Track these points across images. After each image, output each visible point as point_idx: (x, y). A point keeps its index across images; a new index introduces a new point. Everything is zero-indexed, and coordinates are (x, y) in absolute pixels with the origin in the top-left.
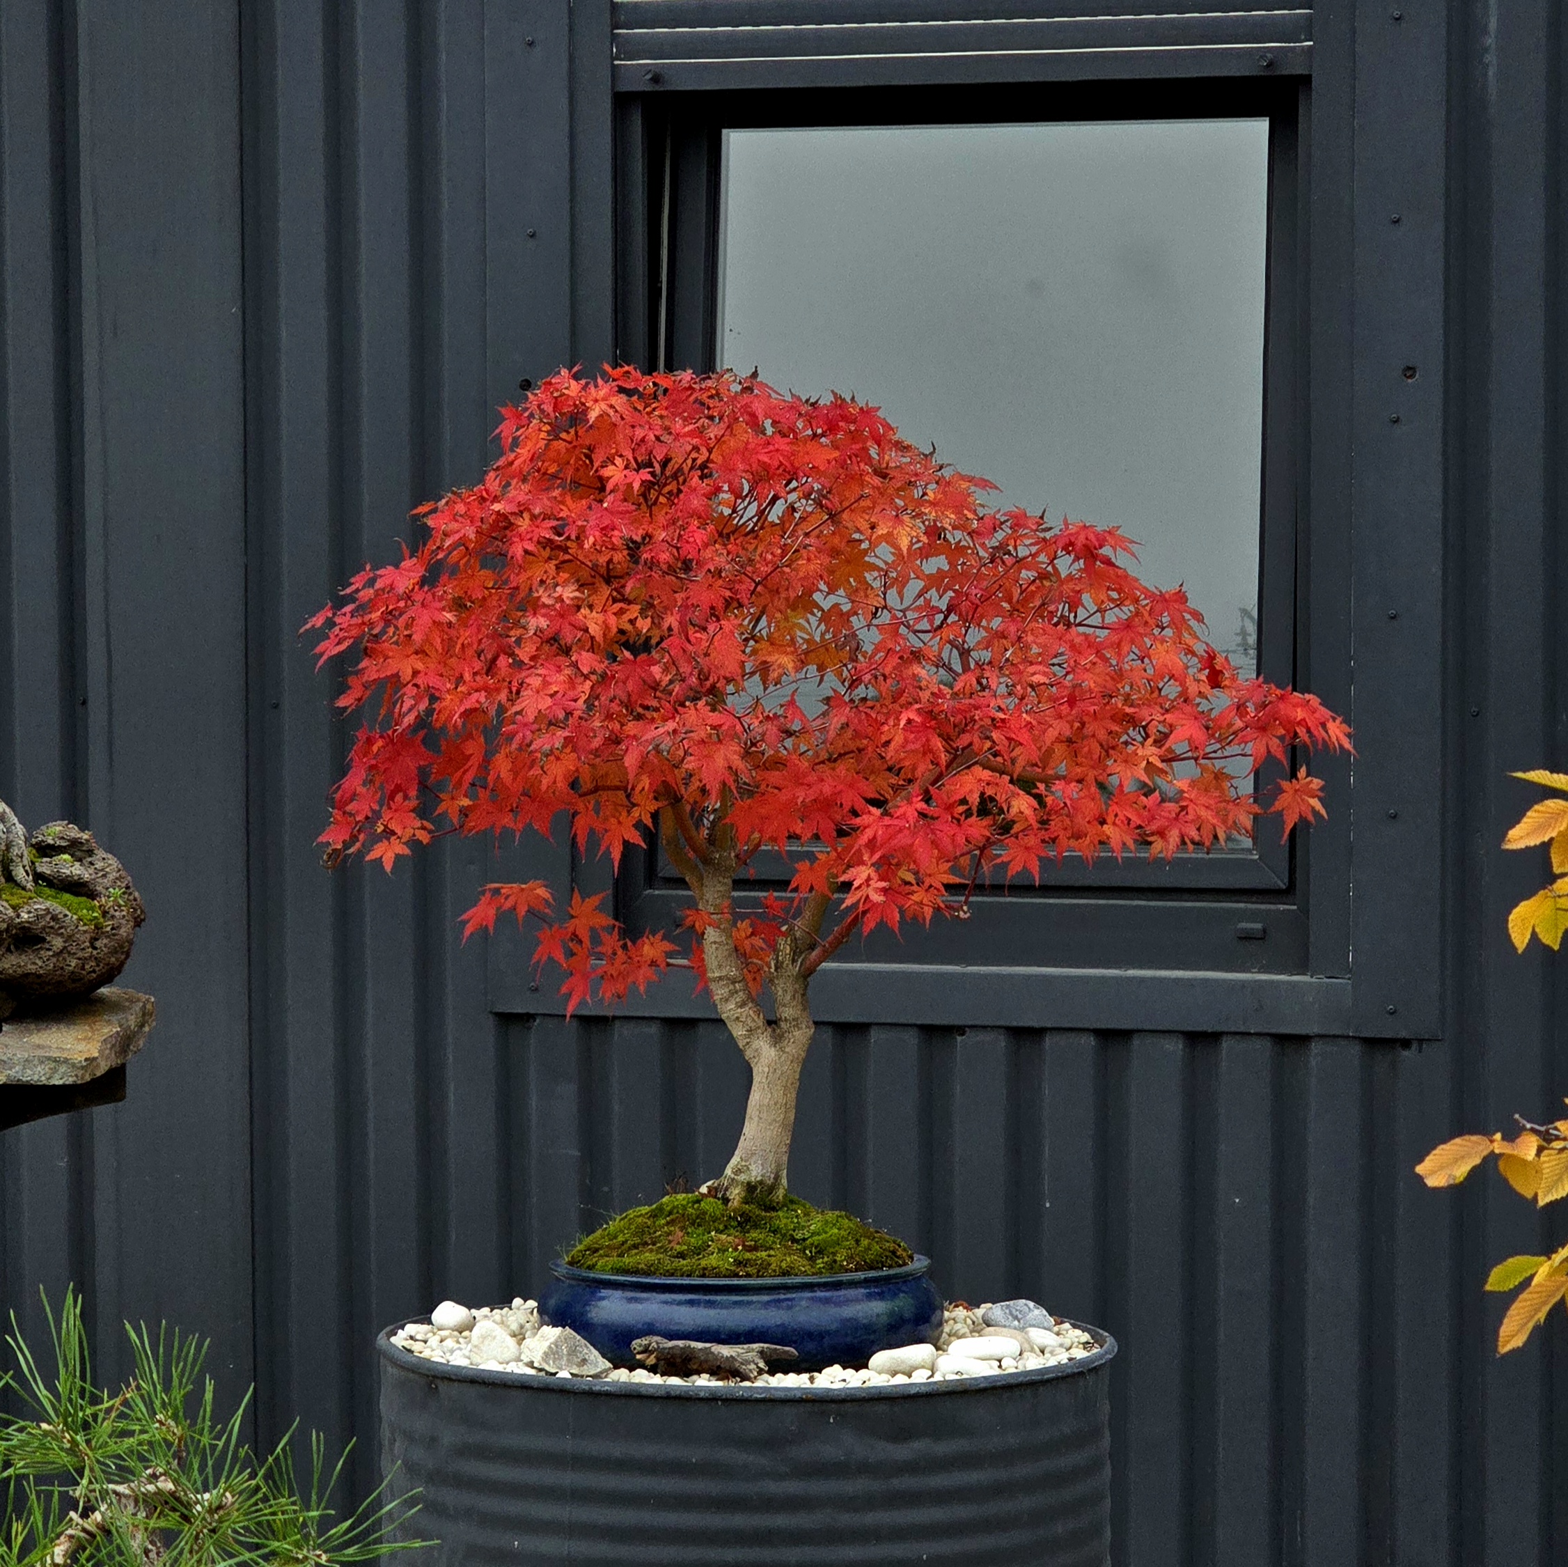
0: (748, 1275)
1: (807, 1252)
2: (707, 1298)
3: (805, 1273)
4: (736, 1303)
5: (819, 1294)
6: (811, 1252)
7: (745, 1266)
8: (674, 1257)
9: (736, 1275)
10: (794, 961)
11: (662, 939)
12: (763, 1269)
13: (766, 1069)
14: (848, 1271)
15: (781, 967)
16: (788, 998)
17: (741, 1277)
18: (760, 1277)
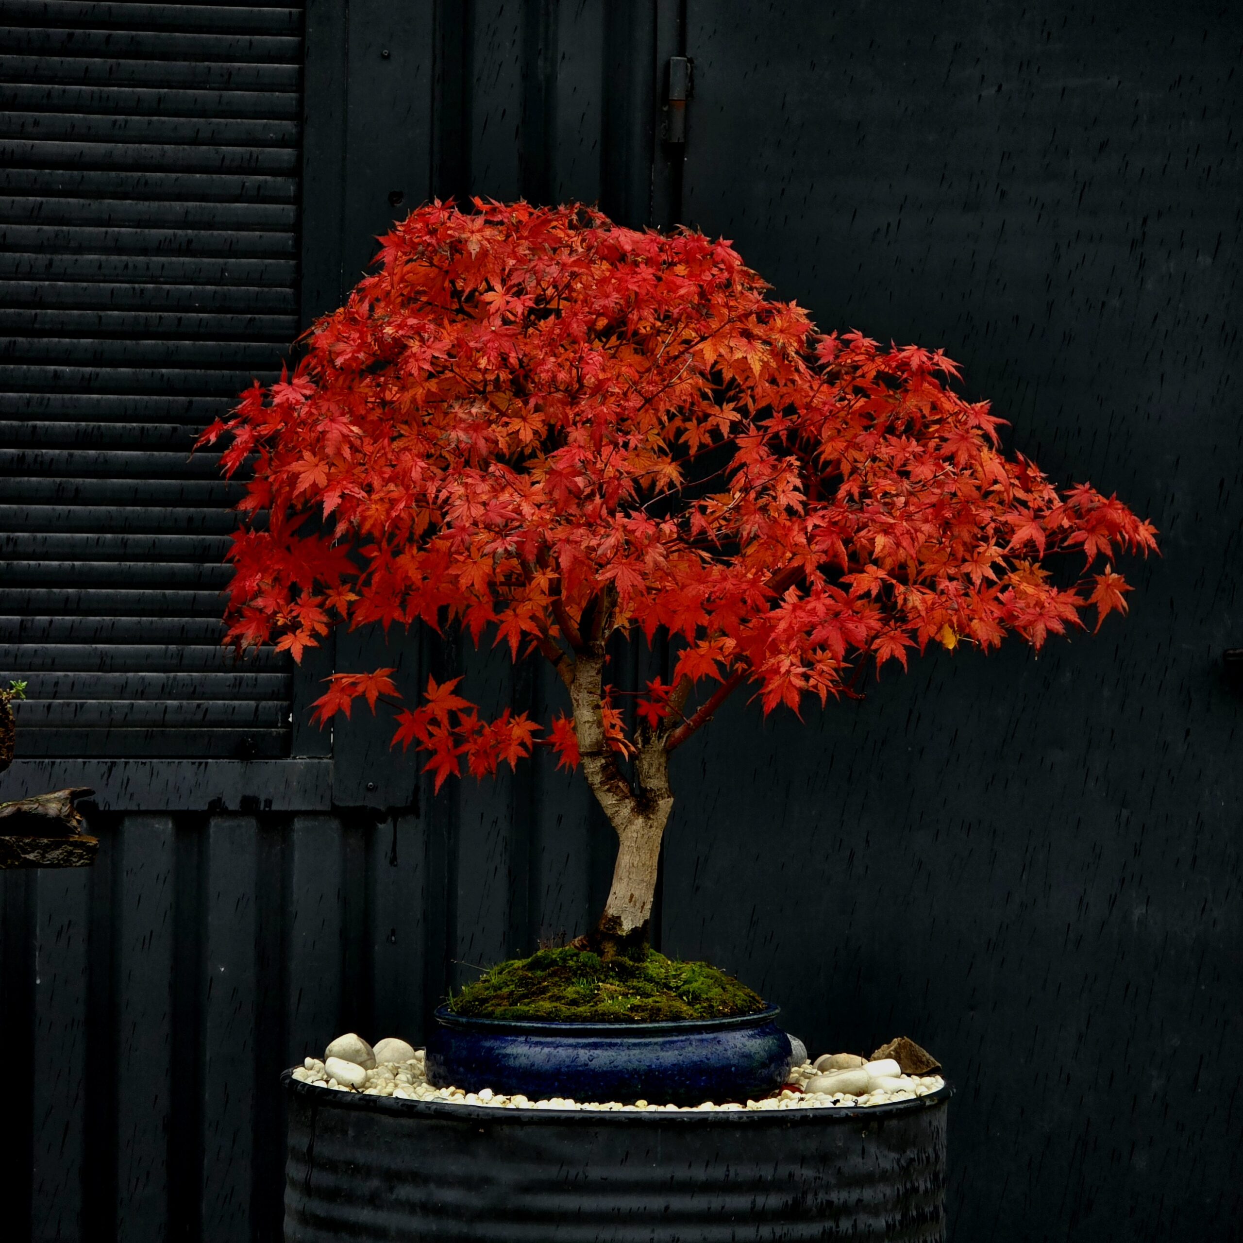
0: (643, 1021)
1: (685, 998)
2: (608, 1040)
3: (690, 1017)
4: (635, 1045)
5: (705, 1036)
6: (688, 998)
7: (642, 1012)
8: (569, 1005)
9: (632, 1021)
10: (660, 738)
11: (527, 720)
12: (655, 1014)
13: (635, 835)
14: (725, 1016)
15: (649, 743)
16: (653, 771)
17: (637, 1022)
18: (652, 1021)
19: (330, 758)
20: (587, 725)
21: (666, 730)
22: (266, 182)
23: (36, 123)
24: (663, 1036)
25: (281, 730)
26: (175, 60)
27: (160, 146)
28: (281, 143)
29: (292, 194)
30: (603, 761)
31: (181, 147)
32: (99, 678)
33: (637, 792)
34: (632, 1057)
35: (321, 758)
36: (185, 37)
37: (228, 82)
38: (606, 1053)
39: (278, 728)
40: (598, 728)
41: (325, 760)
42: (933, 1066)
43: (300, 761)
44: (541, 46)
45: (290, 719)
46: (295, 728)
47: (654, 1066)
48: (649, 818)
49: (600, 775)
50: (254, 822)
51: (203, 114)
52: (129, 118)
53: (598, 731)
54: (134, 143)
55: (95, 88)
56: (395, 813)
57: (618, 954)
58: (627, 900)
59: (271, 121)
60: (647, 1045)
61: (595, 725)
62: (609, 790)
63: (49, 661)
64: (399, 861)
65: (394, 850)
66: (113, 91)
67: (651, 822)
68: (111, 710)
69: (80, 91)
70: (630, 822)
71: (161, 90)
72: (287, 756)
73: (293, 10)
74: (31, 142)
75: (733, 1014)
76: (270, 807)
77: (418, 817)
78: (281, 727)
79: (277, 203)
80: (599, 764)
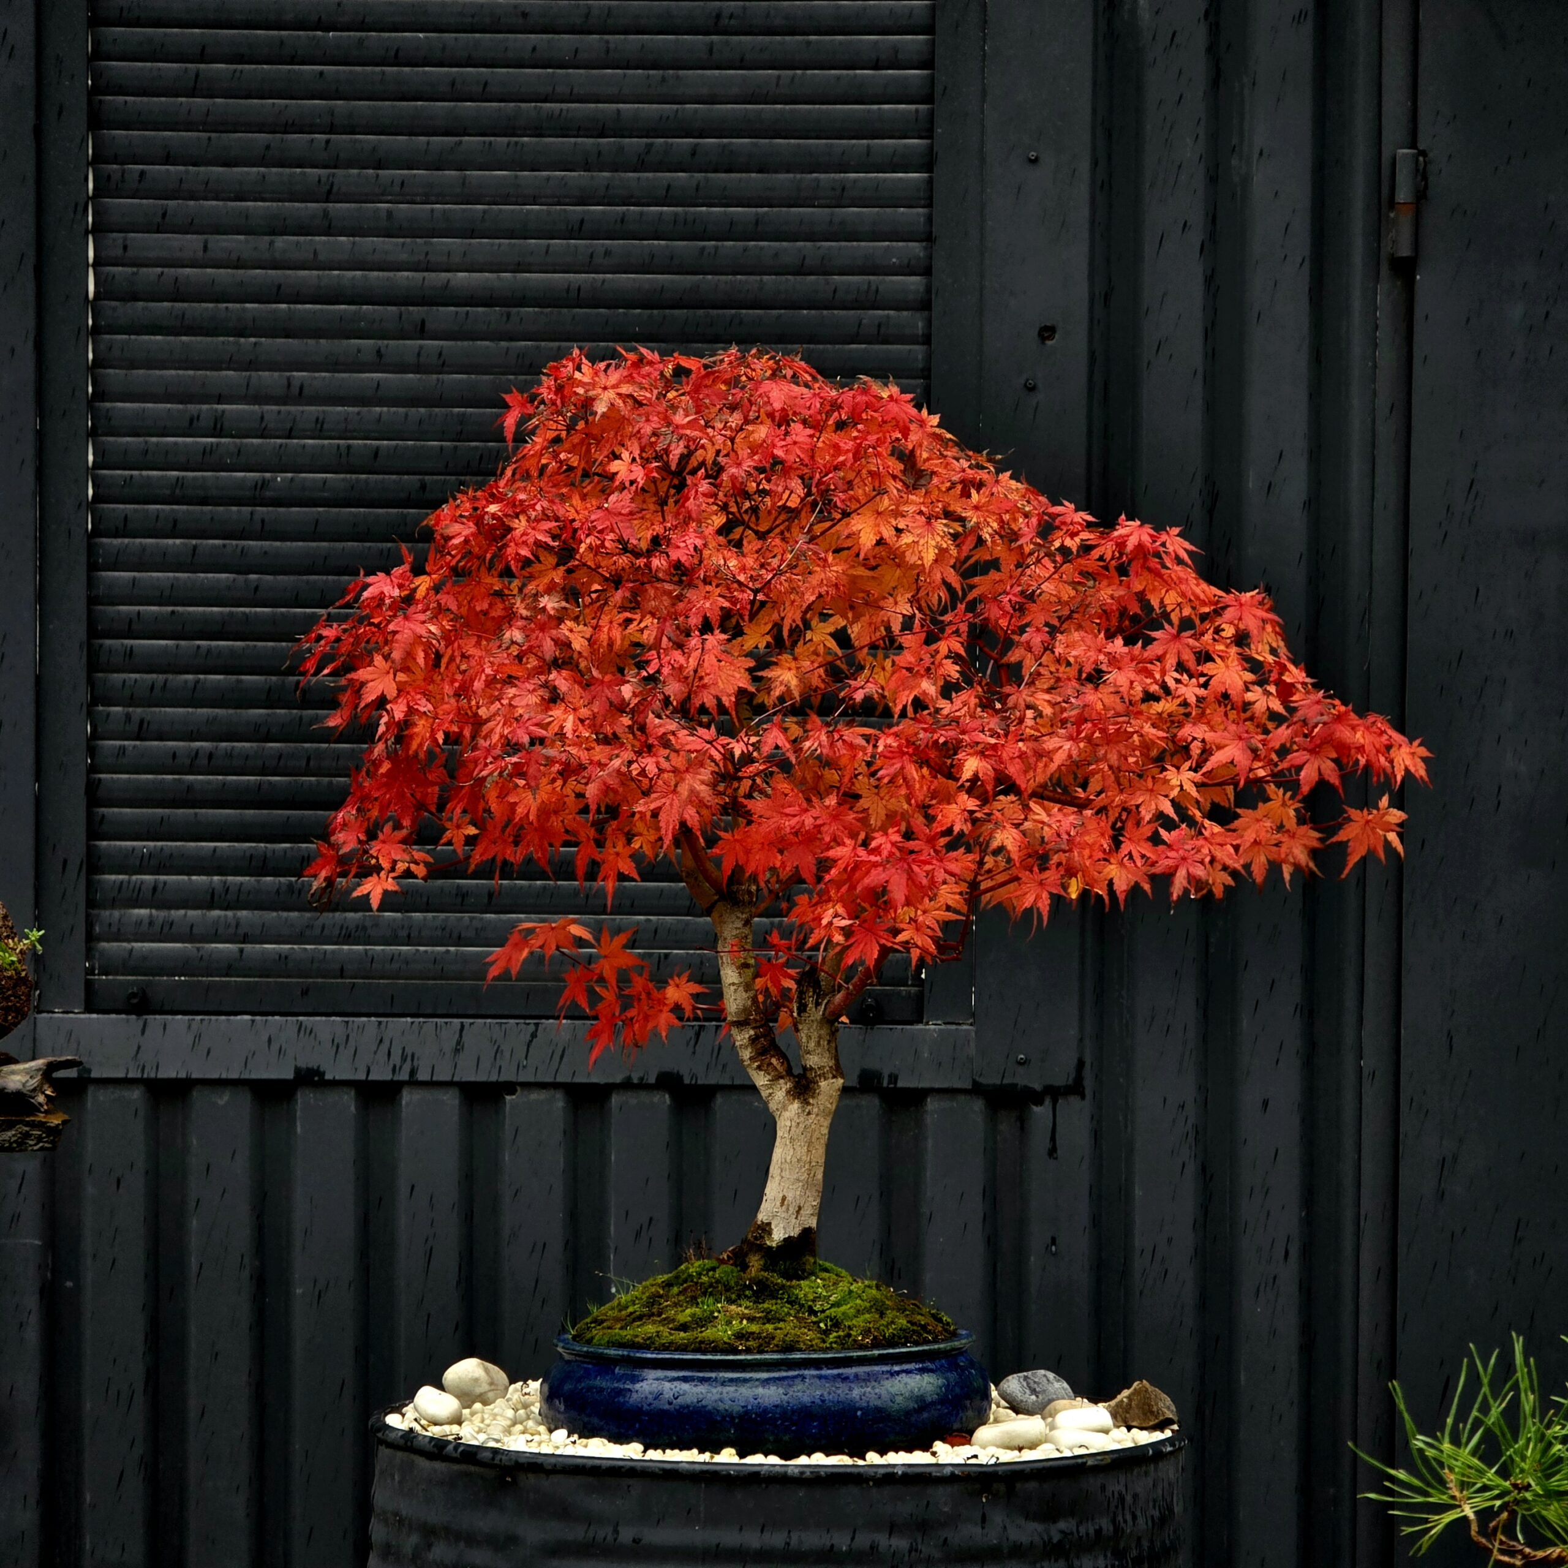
0: (748, 1351)
1: (822, 1325)
2: (701, 1375)
3: (811, 1348)
4: (731, 1380)
5: (825, 1372)
6: (826, 1325)
7: (747, 1340)
8: (676, 1329)
9: (736, 1352)
10: (818, 1004)
11: (688, 981)
12: (764, 1343)
13: (788, 1123)
14: (862, 1347)
15: (805, 1011)
16: (812, 1045)
17: (739, 1352)
18: (761, 1352)
19: (971, 1025)
20: (732, 988)
21: (826, 995)
22: (888, 316)
23: (607, 253)
24: (768, 1371)
25: (913, 990)
26: (776, 172)
27: (758, 278)
28: (908, 270)
29: (920, 332)
30: (752, 1032)
31: (784, 278)
32: (687, 923)
33: (797, 1071)
34: (725, 1395)
35: (959, 1024)
36: (788, 144)
37: (841, 197)
38: (695, 1390)
39: (907, 986)
40: (746, 991)
41: (965, 1027)
42: (1161, 1418)
43: (933, 1027)
44: (1235, 141)
45: (923, 976)
46: (927, 987)
47: (750, 1407)
48: (808, 1104)
49: (749, 1050)
50: (876, 1101)
51: (811, 237)
52: (720, 243)
53: (745, 995)
54: (727, 274)
55: (680, 209)
56: (1054, 1093)
57: (765, 1268)
58: (778, 1204)
59: (894, 244)
60: (745, 1381)
61: (741, 988)
62: (759, 1068)
63: (628, 903)
64: (1059, 1152)
65: (1053, 1138)
66: (701, 212)
67: (809, 1108)
68: (702, 963)
69: (661, 213)
70: (785, 1108)
71: (759, 210)
72: (920, 1021)
73: (921, 107)
74: (601, 276)
75: (876, 1344)
76: (896, 1083)
77: (1083, 1097)
78: (912, 985)
79: (902, 344)
80: (747, 1036)
